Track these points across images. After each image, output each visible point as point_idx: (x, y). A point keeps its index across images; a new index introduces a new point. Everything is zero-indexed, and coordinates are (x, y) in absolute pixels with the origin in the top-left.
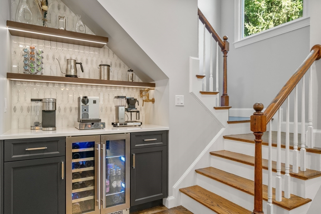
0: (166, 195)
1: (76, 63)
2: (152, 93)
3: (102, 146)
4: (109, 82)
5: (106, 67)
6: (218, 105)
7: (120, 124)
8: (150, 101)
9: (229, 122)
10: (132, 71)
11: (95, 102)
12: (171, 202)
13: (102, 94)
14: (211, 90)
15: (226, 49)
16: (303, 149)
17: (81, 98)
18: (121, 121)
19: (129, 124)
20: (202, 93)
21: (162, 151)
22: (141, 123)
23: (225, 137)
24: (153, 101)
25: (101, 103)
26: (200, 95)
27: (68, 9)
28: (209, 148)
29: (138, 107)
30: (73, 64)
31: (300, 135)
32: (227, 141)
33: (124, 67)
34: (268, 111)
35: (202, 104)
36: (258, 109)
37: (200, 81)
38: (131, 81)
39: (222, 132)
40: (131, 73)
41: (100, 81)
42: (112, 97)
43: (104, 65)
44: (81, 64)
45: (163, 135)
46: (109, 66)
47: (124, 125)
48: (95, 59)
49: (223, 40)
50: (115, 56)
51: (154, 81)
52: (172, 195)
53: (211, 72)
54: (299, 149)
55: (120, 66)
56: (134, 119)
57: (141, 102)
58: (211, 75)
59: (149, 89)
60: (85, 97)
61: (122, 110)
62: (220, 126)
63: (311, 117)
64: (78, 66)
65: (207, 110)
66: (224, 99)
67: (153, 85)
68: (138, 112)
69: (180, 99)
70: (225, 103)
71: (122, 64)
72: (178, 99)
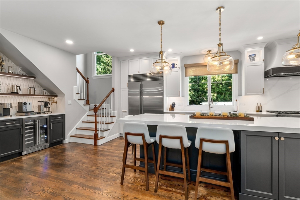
0: (65, 139)
1: (17, 87)
2: (56, 99)
3: (38, 121)
4: (34, 95)
5: (33, 89)
6: (85, 104)
7: (42, 113)
8: (55, 102)
9: (89, 110)
10: (46, 90)
11: (29, 104)
12: (67, 140)
13: (34, 100)
14: (82, 98)
15: (88, 83)
16: (109, 116)
17: (23, 102)
18: (42, 111)
19: (46, 113)
20: (79, 99)
21: (62, 122)
22: (52, 112)
23: (88, 116)
24: (56, 102)
25: (32, 105)
26: (78, 100)
27: (10, 61)
28: (81, 120)
29: (50, 105)
30: (15, 87)
31: (110, 113)
32: (89, 117)
33: (40, 87)
34: (98, 106)
35: (79, 104)
36: (95, 106)
37: (78, 95)
38: (45, 94)
39: (87, 114)
40: (45, 91)
41: (30, 95)
42: (36, 101)
43: (32, 88)
44: (19, 87)
45: (63, 116)
46: (35, 88)
47: (44, 113)
48: (25, 84)
49: (87, 79)
50: (36, 83)
51: (56, 94)
52: (67, 138)
53: (82, 91)
54: (108, 116)
55: (38, 87)
56: (47, 110)
57: (50, 103)
58: (82, 93)
59: (54, 98)
60: (25, 102)
61: (42, 107)
62: (86, 111)
63: (111, 108)
64: (18, 88)
65: (81, 106)
66: (87, 101)
67: (57, 96)
68: (50, 107)
69: (70, 102)
70: (88, 103)
71: (39, 86)
72: (69, 102)
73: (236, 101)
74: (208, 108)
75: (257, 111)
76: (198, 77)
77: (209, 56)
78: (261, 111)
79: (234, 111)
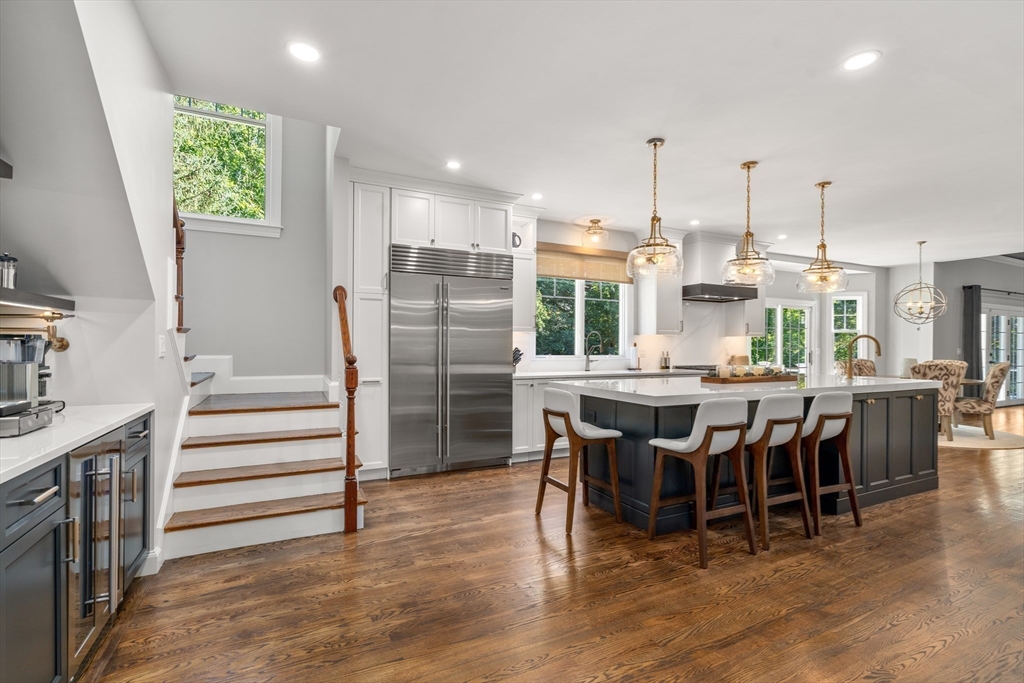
24: (60, 345)
39: (187, 403)
67: (71, 306)
73: (635, 345)
74: (585, 362)
75: (663, 368)
76: (555, 281)
77: (595, 233)
78: (668, 368)
79: (630, 369)
